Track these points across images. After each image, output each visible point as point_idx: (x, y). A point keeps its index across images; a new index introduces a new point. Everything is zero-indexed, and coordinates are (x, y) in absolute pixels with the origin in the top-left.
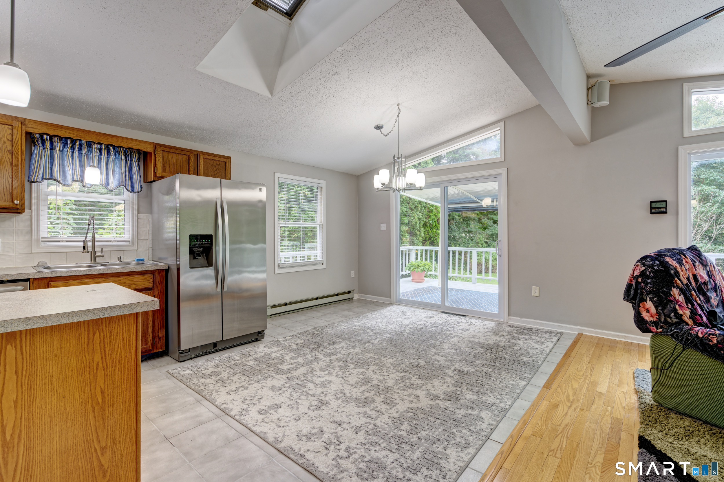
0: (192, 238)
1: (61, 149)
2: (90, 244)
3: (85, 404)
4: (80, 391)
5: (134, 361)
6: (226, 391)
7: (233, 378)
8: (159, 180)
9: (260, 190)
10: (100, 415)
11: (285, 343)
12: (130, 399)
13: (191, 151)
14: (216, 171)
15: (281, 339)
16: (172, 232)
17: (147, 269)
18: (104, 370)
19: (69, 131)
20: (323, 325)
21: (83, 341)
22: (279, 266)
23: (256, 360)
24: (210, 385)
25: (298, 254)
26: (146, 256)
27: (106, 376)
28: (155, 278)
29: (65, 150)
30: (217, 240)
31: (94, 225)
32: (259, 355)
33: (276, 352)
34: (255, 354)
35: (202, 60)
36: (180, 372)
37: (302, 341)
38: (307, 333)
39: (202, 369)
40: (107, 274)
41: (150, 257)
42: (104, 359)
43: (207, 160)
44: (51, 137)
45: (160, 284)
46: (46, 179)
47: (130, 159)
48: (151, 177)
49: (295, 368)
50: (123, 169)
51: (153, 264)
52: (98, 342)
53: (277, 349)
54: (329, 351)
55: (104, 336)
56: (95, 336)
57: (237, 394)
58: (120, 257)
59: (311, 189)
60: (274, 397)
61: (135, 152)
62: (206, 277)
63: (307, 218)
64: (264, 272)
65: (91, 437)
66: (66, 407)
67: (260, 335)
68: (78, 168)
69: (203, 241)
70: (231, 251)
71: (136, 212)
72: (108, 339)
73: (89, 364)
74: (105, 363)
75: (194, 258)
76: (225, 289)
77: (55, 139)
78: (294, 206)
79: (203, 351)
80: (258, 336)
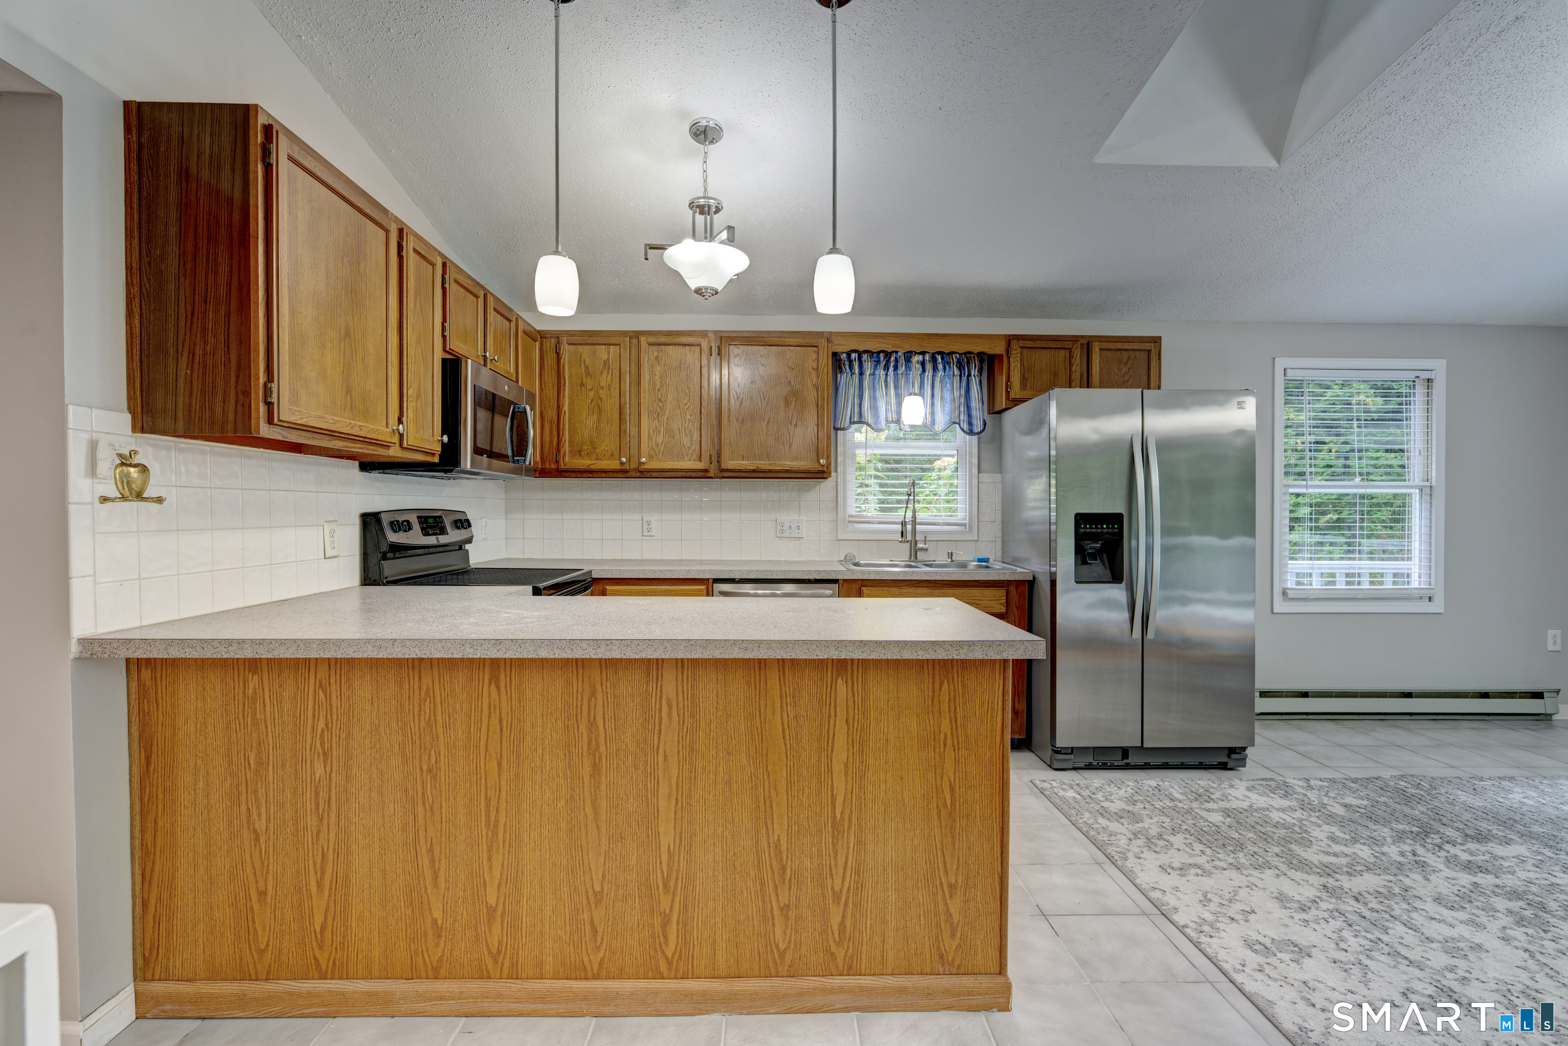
0: (1082, 519)
1: (872, 371)
2: (909, 527)
3: (928, 799)
4: (922, 775)
5: (1000, 748)
6: (1158, 863)
7: (1172, 839)
8: (1016, 405)
9: (1240, 405)
10: (948, 827)
11: (1309, 795)
12: (992, 815)
13: (1075, 339)
14: (1127, 373)
15: (1298, 785)
16: (1041, 508)
17: (996, 578)
18: (954, 750)
19: (883, 340)
20: (1434, 773)
21: (926, 693)
22: (1284, 593)
23: (1227, 813)
24: (1119, 837)
25: (1340, 566)
26: (992, 552)
27: (957, 762)
28: (1009, 597)
29: (877, 372)
30: (1134, 527)
31: (914, 496)
32: (1234, 804)
33: (1282, 810)
34: (1224, 798)
35: (1107, 138)
36: (1056, 790)
37: (1365, 803)
38: (1380, 783)
39: (1100, 796)
40: (935, 582)
41: (999, 554)
42: (955, 732)
43: (1109, 353)
44: (860, 354)
45: (1018, 608)
46: (854, 423)
47: (966, 374)
48: (1001, 402)
49: (1345, 869)
50: (957, 394)
51: (1003, 569)
52: (947, 700)
53: (1285, 803)
54: (1465, 857)
55: (955, 691)
56: (943, 689)
57: (1184, 879)
58: (952, 553)
59: (1385, 390)
60: (1288, 921)
61: (974, 357)
62: (1109, 604)
63: (1371, 470)
64: (1251, 604)
65: (936, 860)
66: (904, 796)
67: (1234, 756)
68: (893, 400)
69: (1102, 528)
70: (1165, 550)
71: (975, 471)
72: (961, 697)
73: (934, 734)
74: (955, 738)
75: (1084, 562)
76: (1150, 635)
77: (865, 357)
78: (1327, 439)
79: (1102, 759)
80: (1229, 757)
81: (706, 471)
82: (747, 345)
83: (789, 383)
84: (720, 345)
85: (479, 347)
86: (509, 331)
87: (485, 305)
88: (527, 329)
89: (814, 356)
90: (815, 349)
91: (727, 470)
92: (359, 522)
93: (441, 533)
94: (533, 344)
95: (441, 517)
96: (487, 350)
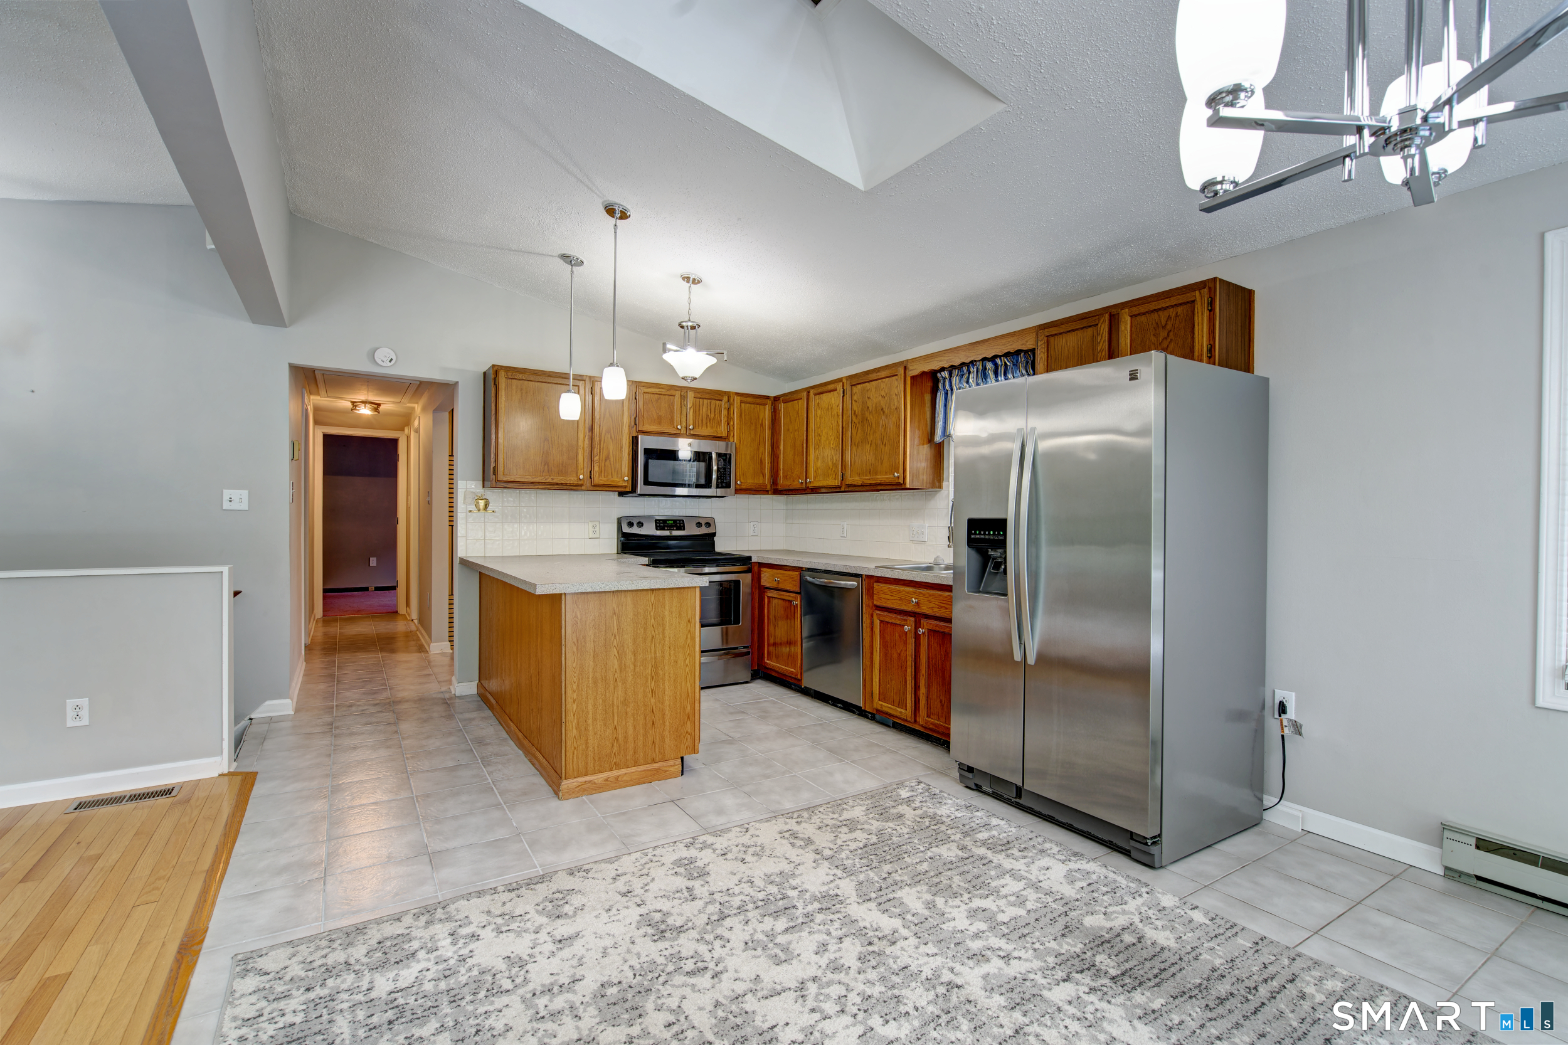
0: (973, 525)
6: (796, 829)
7: (859, 833)
13: (1101, 313)
14: (1166, 338)
24: (835, 815)
36: (906, 788)
39: (920, 804)
43: (1143, 318)
69: (989, 534)
79: (998, 789)
81: (839, 486)
82: (860, 384)
83: (882, 409)
84: (847, 387)
85: (675, 424)
86: (721, 407)
87: (683, 398)
88: (749, 400)
89: (896, 383)
90: (896, 377)
91: (849, 486)
92: (616, 522)
93: (677, 530)
94: (762, 407)
95: (683, 521)
96: (684, 424)
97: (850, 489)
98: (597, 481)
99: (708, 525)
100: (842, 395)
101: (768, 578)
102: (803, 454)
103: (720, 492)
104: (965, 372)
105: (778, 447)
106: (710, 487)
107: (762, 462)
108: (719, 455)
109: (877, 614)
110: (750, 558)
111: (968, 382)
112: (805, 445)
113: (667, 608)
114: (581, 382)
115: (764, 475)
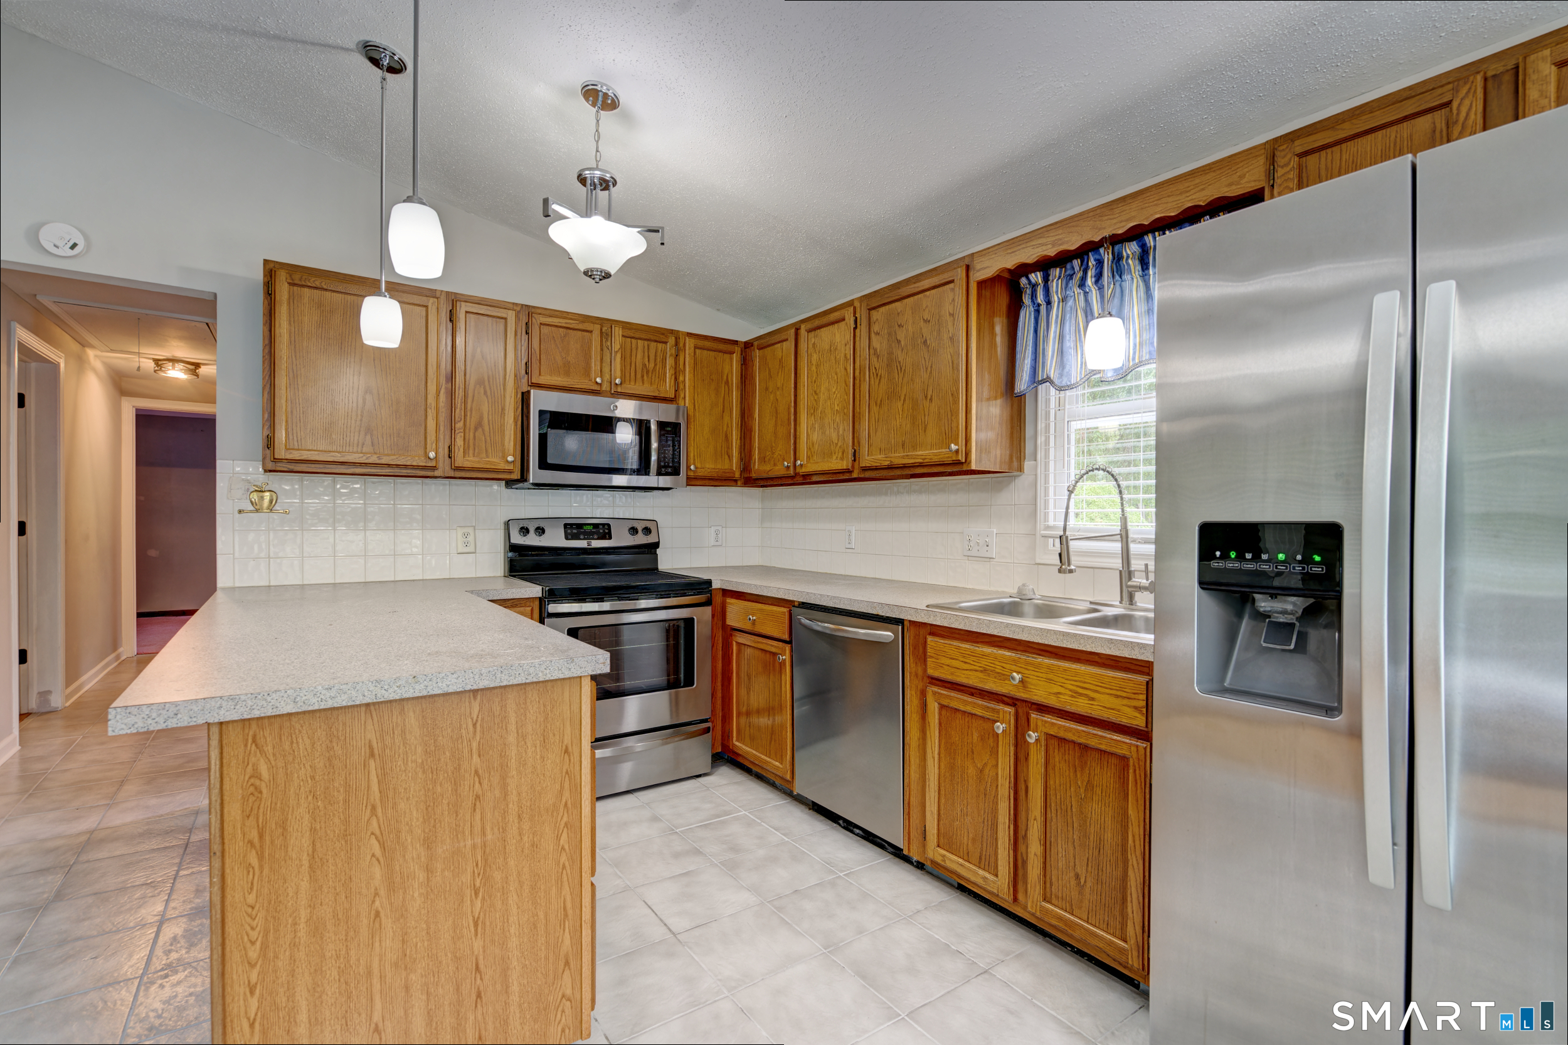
1: (1064, 294)
29: (1070, 297)
81: (849, 471)
82: (884, 305)
83: (925, 342)
84: (862, 314)
85: (593, 375)
86: (664, 352)
87: (605, 336)
88: (707, 344)
89: (951, 295)
90: (951, 285)
91: (865, 469)
92: (503, 527)
93: (598, 539)
94: (727, 356)
95: (609, 525)
96: (607, 377)
97: (868, 474)
98: (460, 461)
99: (647, 531)
100: (853, 326)
101: (736, 614)
102: (789, 424)
103: (664, 481)
104: (1077, 268)
105: (751, 416)
106: (647, 473)
107: (727, 438)
108: (662, 425)
109: (934, 693)
110: (709, 583)
111: (1082, 285)
112: (792, 410)
113: (512, 727)
114: (431, 300)
115: (730, 457)
